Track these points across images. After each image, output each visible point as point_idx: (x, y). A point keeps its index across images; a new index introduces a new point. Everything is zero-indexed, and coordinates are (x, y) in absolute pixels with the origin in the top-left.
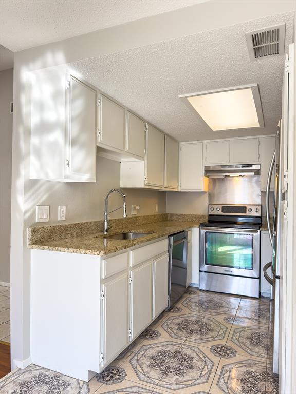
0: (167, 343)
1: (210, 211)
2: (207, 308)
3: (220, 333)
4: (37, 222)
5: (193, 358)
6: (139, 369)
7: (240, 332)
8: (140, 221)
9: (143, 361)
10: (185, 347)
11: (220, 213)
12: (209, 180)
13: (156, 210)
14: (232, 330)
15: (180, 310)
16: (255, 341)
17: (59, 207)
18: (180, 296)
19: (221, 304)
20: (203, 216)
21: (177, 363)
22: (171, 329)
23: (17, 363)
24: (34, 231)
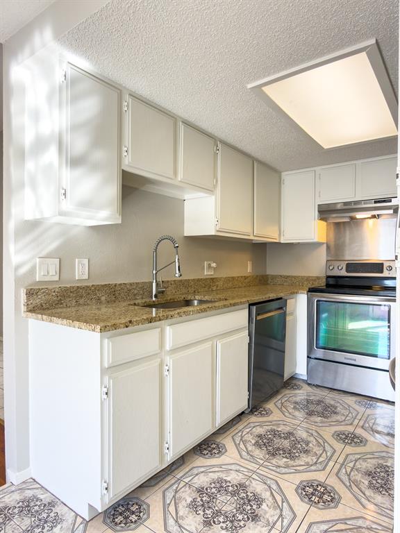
0: (230, 467)
1: (328, 271)
2: (310, 414)
3: (321, 460)
4: (37, 280)
5: (263, 500)
6: (172, 509)
7: (356, 461)
8: (220, 284)
9: (183, 495)
10: (257, 478)
11: (344, 273)
12: (327, 225)
13: (249, 269)
14: (343, 456)
15: (268, 413)
16: (379, 481)
17: (77, 260)
18: (275, 390)
19: (336, 408)
20: (318, 278)
21: (234, 505)
22: (245, 443)
23: (12, 475)
24: (30, 293)
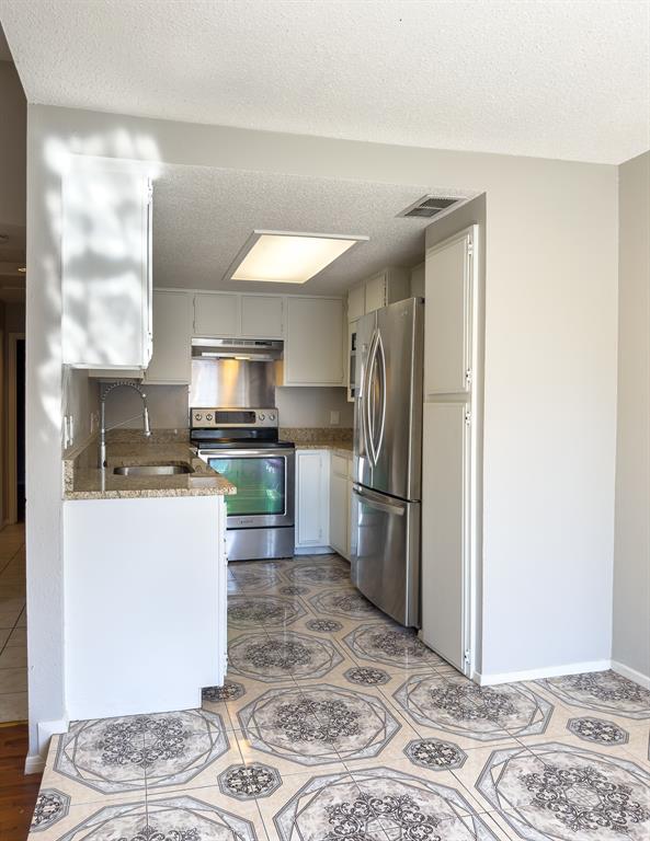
1: (194, 420)
4: (66, 447)
11: (213, 424)
